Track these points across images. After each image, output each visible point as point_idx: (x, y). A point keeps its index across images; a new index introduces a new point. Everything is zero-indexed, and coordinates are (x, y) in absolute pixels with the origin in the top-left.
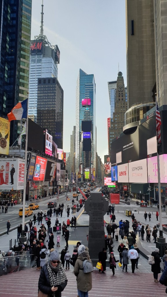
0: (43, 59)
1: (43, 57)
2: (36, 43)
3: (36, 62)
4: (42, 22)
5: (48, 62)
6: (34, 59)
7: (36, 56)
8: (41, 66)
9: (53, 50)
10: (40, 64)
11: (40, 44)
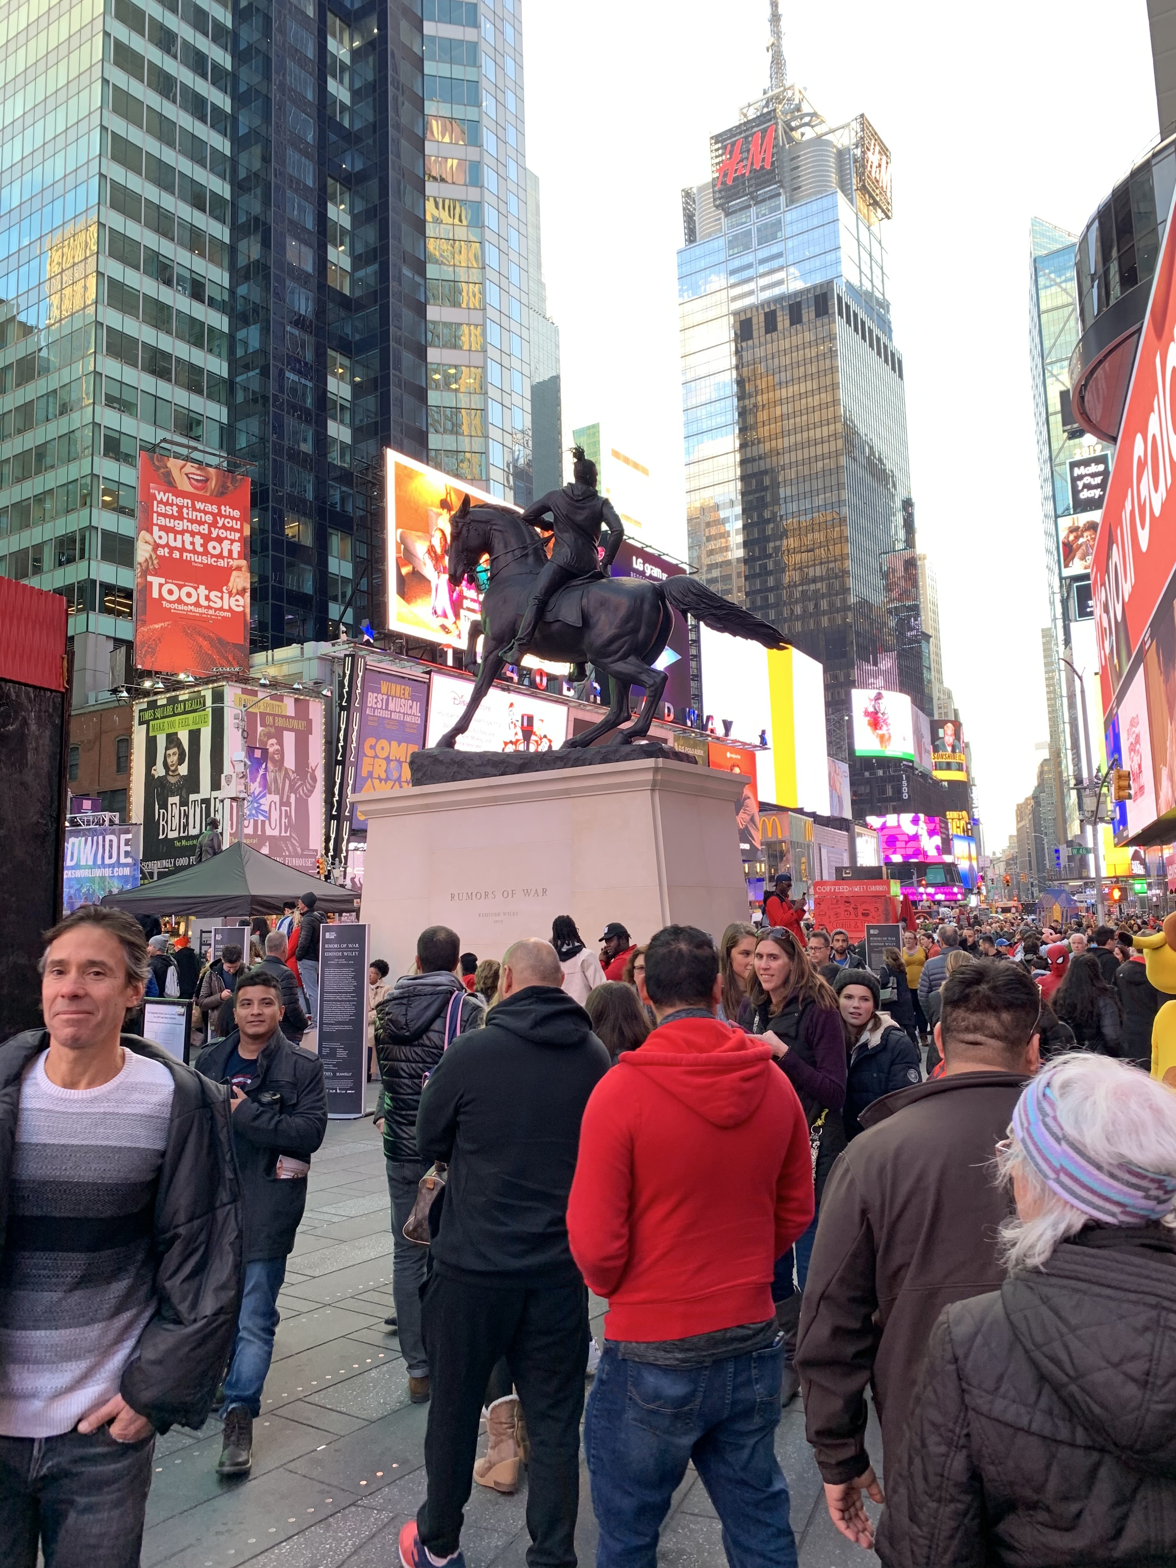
0: (788, 217)
1: (791, 201)
2: (746, 138)
3: (755, 241)
4: (775, 18)
5: (816, 222)
6: (739, 230)
7: (753, 210)
8: (779, 255)
9: (841, 154)
10: (775, 249)
11: (763, 138)
